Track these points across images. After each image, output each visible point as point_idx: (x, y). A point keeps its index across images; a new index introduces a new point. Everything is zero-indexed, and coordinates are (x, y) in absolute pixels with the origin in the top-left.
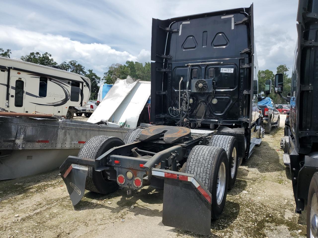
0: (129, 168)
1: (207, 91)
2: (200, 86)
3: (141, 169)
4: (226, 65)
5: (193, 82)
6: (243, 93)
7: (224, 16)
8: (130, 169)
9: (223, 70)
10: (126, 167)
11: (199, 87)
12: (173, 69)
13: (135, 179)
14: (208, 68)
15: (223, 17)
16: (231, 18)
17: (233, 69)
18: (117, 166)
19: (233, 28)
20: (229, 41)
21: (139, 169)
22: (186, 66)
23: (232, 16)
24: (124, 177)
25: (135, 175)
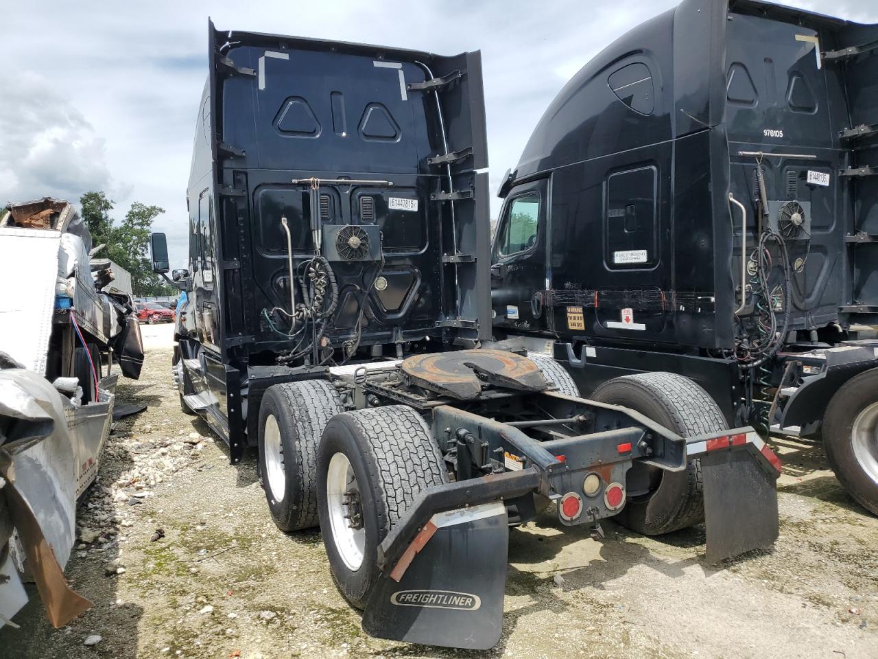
0: (590, 466)
1: (367, 258)
2: (355, 242)
3: (621, 458)
4: (398, 190)
5: (330, 232)
6: (439, 261)
7: (380, 60)
8: (592, 469)
9: (396, 204)
10: (584, 466)
11: (353, 247)
12: (251, 190)
13: (608, 489)
14: (357, 197)
15: (377, 64)
16: (396, 71)
17: (416, 202)
18: (557, 471)
19: (404, 97)
20: (399, 128)
21: (616, 460)
22: (295, 184)
23: (398, 66)
24: (577, 496)
25: (604, 479)
